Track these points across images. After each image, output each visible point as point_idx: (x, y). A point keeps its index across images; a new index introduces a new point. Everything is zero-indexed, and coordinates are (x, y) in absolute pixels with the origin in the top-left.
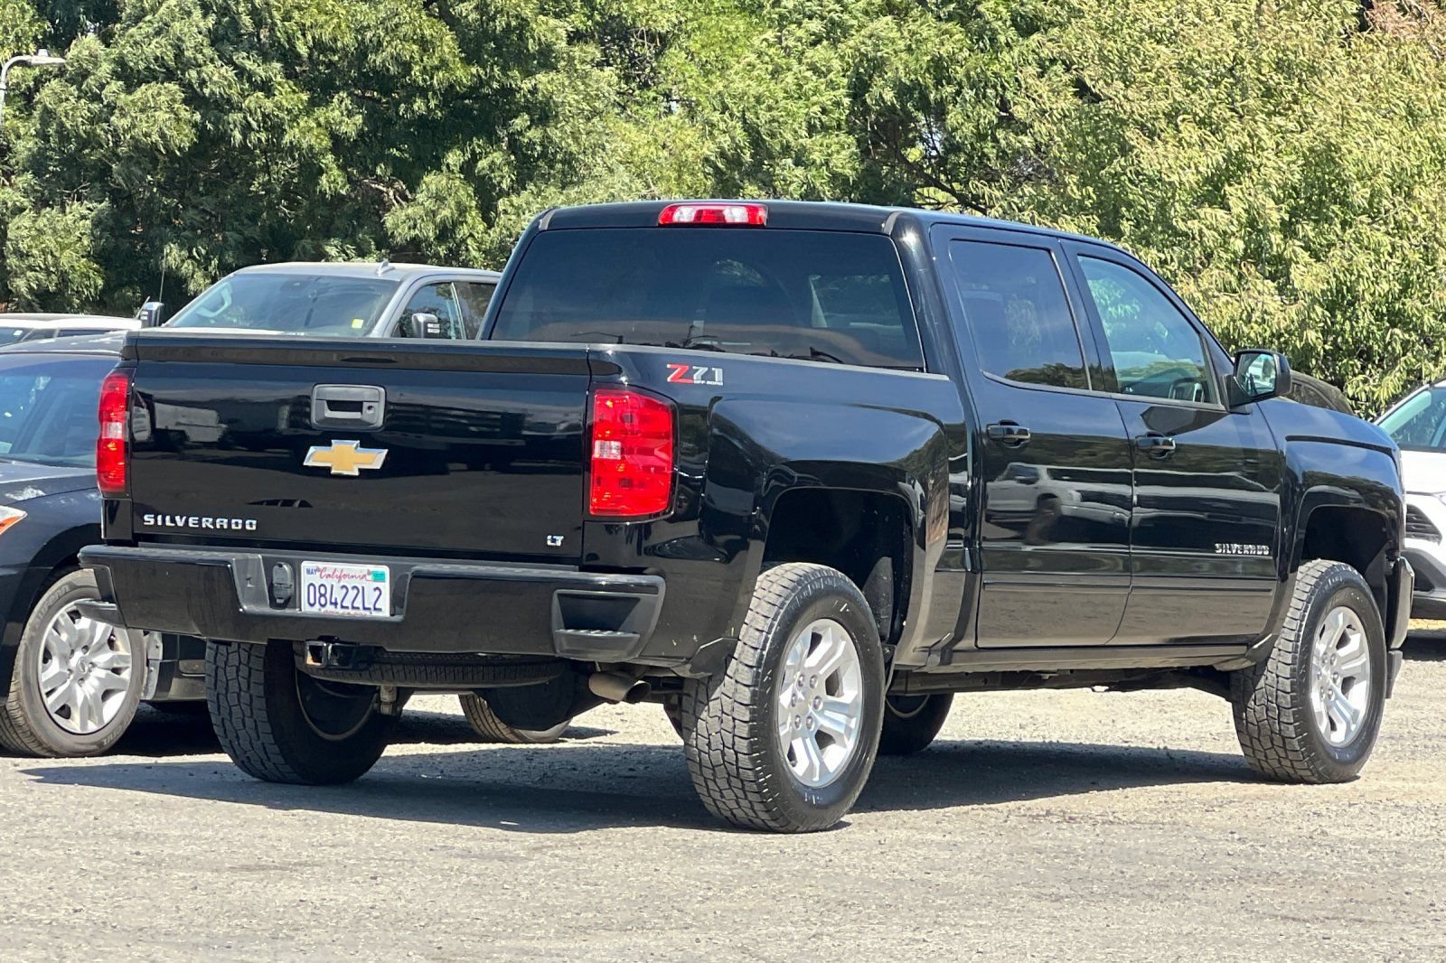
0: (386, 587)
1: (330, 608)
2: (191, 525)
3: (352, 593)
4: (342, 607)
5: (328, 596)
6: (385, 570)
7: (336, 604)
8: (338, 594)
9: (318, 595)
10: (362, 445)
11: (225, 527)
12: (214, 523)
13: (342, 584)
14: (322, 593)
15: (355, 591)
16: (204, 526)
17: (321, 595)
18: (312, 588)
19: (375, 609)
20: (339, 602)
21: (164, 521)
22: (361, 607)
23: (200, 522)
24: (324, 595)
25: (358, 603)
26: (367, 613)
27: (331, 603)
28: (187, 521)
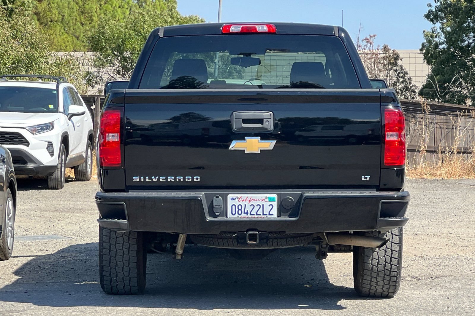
0: (275, 204)
1: (244, 215)
2: (161, 180)
3: (256, 208)
4: (251, 214)
5: (243, 210)
6: (275, 196)
7: (247, 213)
8: (249, 209)
9: (237, 210)
10: (262, 139)
11: (182, 180)
12: (175, 179)
13: (251, 204)
14: (239, 209)
15: (259, 207)
16: (169, 180)
17: (239, 210)
18: (234, 207)
19: (269, 214)
20: (249, 212)
21: (145, 179)
22: (262, 214)
23: (167, 179)
24: (241, 210)
25: (260, 212)
26: (265, 216)
27: (244, 213)
28: (159, 179)
